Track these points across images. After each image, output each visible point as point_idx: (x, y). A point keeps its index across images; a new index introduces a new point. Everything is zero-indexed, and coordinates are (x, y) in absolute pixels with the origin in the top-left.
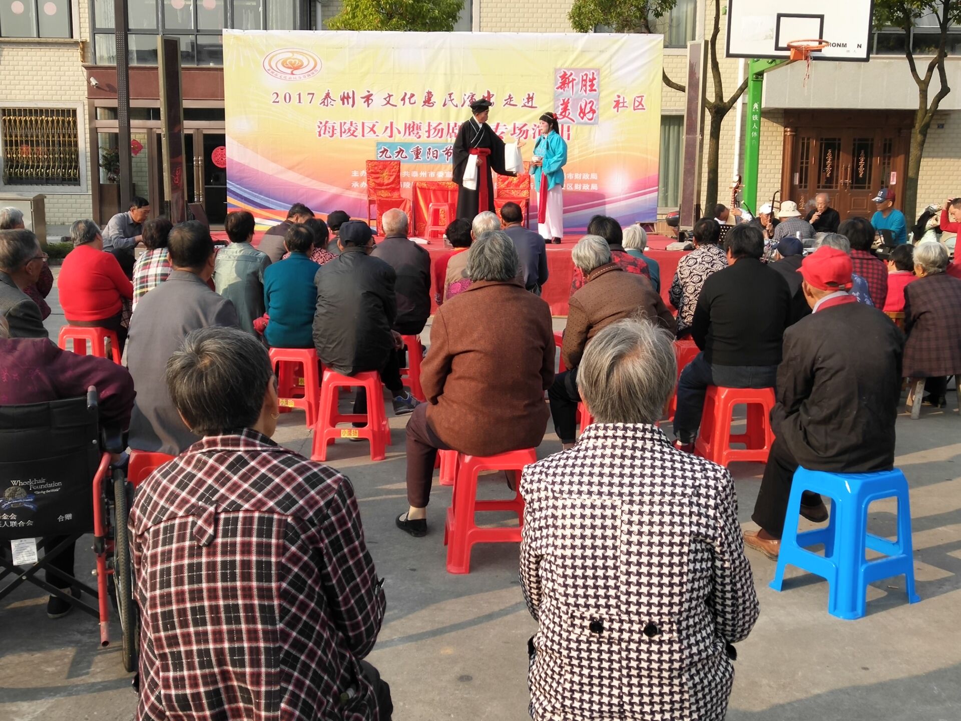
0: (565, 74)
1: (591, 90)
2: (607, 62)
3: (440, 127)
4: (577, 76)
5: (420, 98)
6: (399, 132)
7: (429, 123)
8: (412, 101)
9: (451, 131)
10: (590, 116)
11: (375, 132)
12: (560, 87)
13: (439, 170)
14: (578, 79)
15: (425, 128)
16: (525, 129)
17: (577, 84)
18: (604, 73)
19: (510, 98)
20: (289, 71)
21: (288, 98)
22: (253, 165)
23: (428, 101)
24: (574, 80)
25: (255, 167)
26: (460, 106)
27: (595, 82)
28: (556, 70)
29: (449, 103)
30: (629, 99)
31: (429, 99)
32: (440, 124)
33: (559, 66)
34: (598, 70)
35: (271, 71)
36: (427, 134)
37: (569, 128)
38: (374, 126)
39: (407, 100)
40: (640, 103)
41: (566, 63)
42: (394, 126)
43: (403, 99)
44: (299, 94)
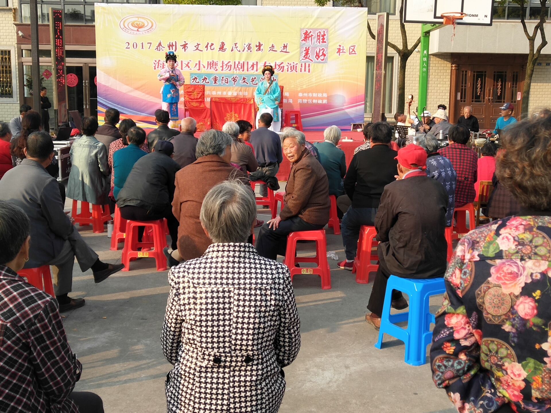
0: (307, 32)
1: (323, 42)
2: (333, 25)
3: (229, 64)
4: (314, 33)
5: (217, 46)
6: (204, 67)
7: (223, 62)
8: (212, 48)
9: (236, 66)
10: (322, 58)
11: (189, 67)
12: (304, 40)
13: (229, 90)
14: (315, 35)
15: (220, 64)
16: (282, 65)
17: (314, 38)
18: (330, 32)
19: (273, 46)
20: (136, 29)
21: (135, 46)
22: (113, 87)
23: (222, 48)
24: (312, 35)
25: (115, 89)
26: (241, 51)
27: (325, 37)
28: (301, 29)
29: (235, 49)
30: (346, 48)
31: (223, 47)
32: (229, 62)
33: (302, 27)
34: (327, 30)
35: (125, 29)
36: (221, 68)
37: (309, 64)
38: (188, 63)
39: (209, 47)
40: (353, 50)
41: (307, 25)
42: (201, 63)
43: (207, 47)
44: (142, 43)
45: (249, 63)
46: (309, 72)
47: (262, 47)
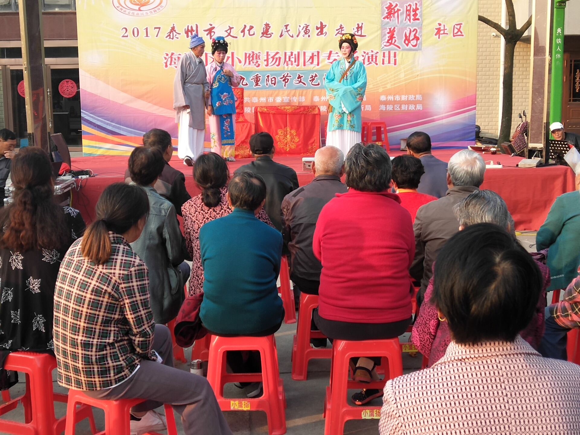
0: (391, 5)
1: (415, 19)
3: (277, 56)
4: (402, 7)
5: (258, 30)
6: (240, 62)
7: (267, 53)
9: (287, 60)
10: (414, 42)
12: (387, 17)
13: (277, 95)
14: (403, 10)
15: (263, 57)
17: (402, 13)
18: (425, 5)
19: (341, 27)
21: (136, 33)
22: (105, 95)
23: (266, 33)
28: (383, 2)
29: (285, 34)
30: (449, 27)
31: (267, 30)
34: (421, 1)
36: (265, 63)
37: (395, 54)
39: (246, 32)
40: (459, 30)
43: (243, 31)
44: (147, 29)
45: (306, 55)
46: (395, 64)
47: (325, 30)
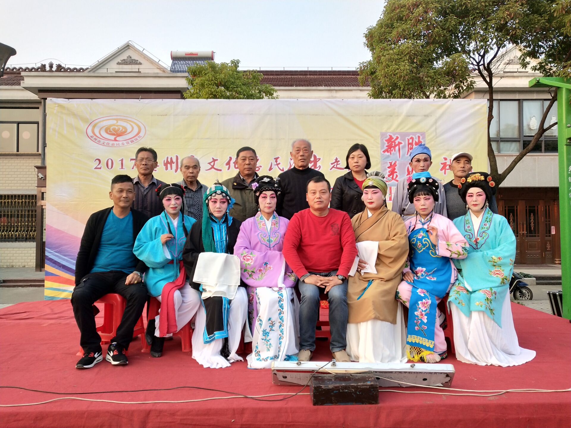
0: (391, 137)
2: (432, 126)
4: (404, 140)
14: (404, 143)
17: (403, 147)
18: (430, 136)
19: (337, 161)
21: (110, 164)
24: (400, 143)
29: (275, 167)
33: (384, 131)
34: (423, 134)
39: (232, 165)
41: (391, 127)
43: (228, 163)
44: (122, 160)
47: (319, 163)
